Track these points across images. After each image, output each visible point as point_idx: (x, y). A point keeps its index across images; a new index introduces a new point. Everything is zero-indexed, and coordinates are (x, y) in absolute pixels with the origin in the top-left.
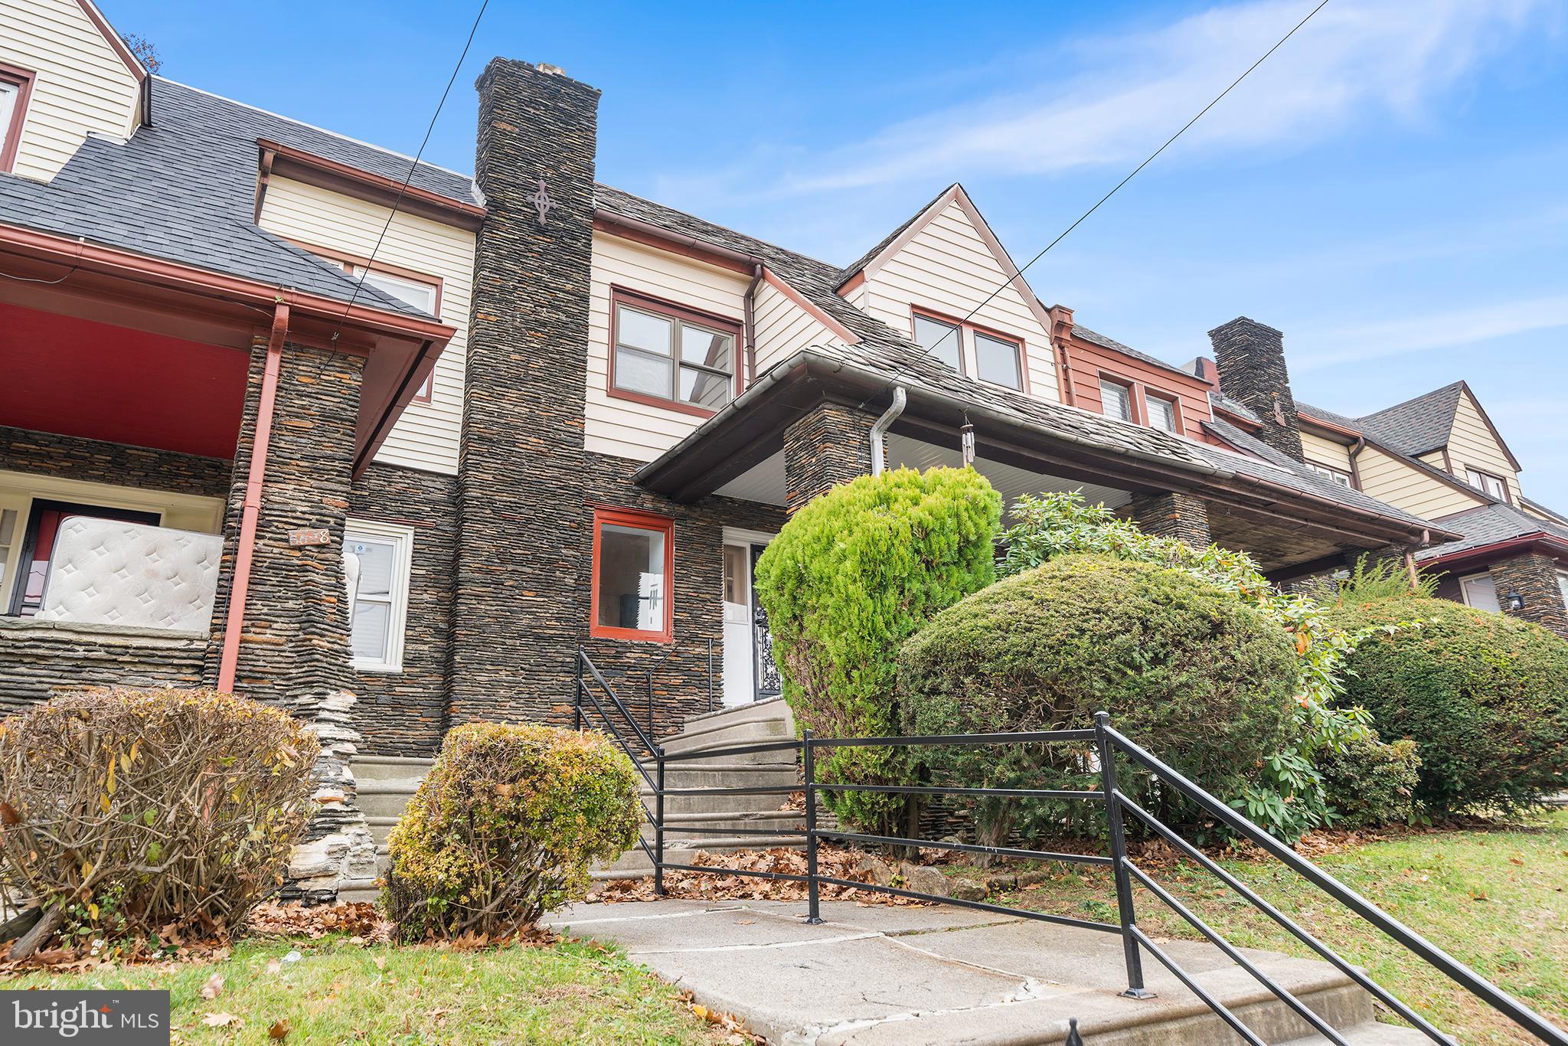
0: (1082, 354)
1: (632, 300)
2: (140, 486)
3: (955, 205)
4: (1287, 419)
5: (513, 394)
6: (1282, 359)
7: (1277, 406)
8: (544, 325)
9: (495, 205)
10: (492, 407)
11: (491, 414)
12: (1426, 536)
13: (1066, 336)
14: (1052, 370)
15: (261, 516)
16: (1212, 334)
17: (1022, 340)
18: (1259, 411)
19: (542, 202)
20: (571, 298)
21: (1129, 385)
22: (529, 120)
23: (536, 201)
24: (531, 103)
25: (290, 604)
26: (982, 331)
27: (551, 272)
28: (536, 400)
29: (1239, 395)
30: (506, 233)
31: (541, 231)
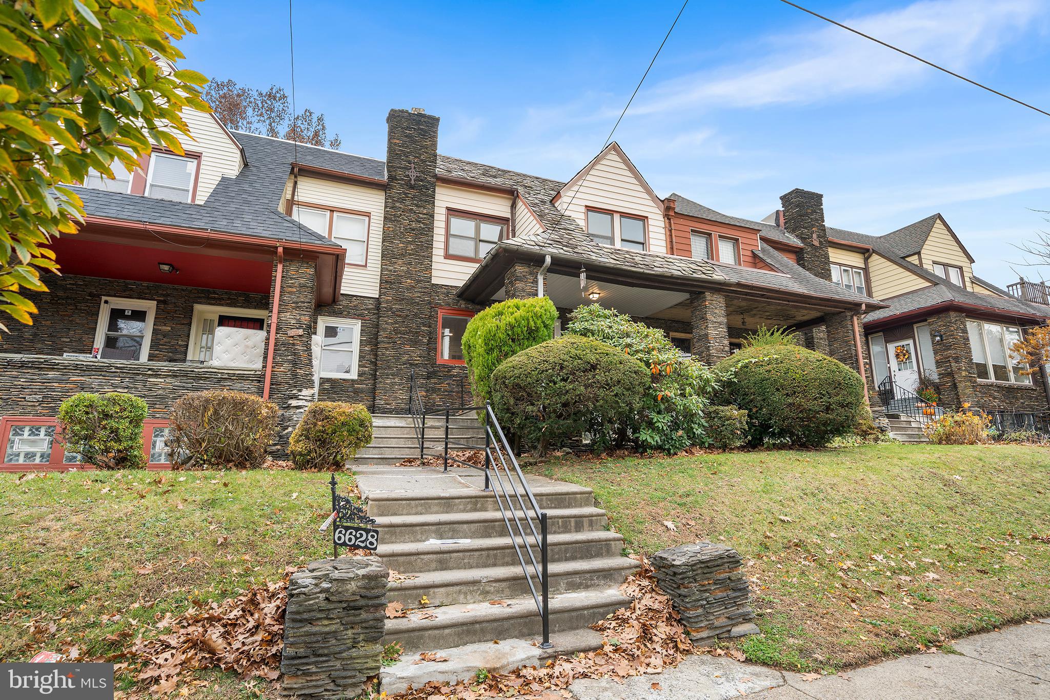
0: (681, 221)
1: (457, 213)
2: (255, 308)
3: (613, 153)
4: (820, 242)
5: (400, 262)
6: (822, 209)
7: (815, 236)
8: (413, 230)
9: (392, 178)
10: (391, 268)
11: (391, 271)
12: (864, 307)
13: (671, 213)
14: (663, 231)
15: (278, 326)
16: (781, 198)
17: (647, 217)
18: (803, 239)
19: (412, 174)
20: (425, 216)
21: (710, 235)
22: (406, 136)
23: (410, 174)
24: (408, 128)
25: (289, 357)
26: (623, 215)
27: (417, 206)
28: (410, 264)
29: (793, 231)
30: (396, 190)
31: (412, 187)
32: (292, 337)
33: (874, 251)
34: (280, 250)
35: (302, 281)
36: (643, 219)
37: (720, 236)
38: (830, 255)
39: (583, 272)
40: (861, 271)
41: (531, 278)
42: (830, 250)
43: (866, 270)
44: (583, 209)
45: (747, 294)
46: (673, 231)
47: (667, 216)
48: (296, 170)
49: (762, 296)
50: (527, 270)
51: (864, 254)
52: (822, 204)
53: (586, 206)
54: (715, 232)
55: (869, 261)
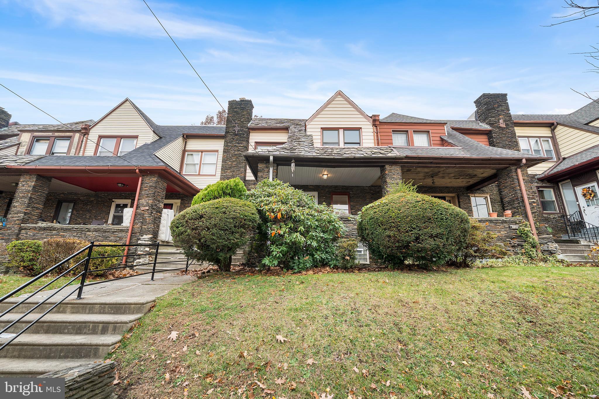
0: (385, 126)
1: (260, 144)
2: (168, 199)
3: (339, 96)
4: (507, 125)
5: (229, 171)
6: (507, 103)
7: (501, 121)
8: (236, 155)
9: (227, 132)
10: (225, 175)
11: (224, 176)
12: (524, 161)
13: (377, 123)
14: (372, 134)
15: (137, 205)
16: (475, 102)
17: (361, 128)
18: (491, 124)
19: (237, 129)
20: (242, 148)
21: (407, 131)
22: (235, 112)
23: (235, 129)
24: (236, 108)
25: (141, 220)
26: (345, 129)
27: (238, 143)
28: (234, 171)
29: (483, 121)
30: (229, 137)
31: (236, 135)
32: (144, 210)
33: (558, 124)
34: (137, 171)
35: (151, 184)
36: (359, 129)
37: (414, 131)
38: (516, 131)
39: (293, 162)
40: (549, 139)
41: (266, 170)
42: (516, 128)
43: (553, 138)
44: (320, 130)
45: (418, 163)
46: (379, 133)
47: (374, 125)
48: (185, 136)
49: (431, 163)
50: (265, 166)
51: (550, 127)
52: (507, 100)
53: (321, 128)
54: (411, 129)
55: (555, 131)
